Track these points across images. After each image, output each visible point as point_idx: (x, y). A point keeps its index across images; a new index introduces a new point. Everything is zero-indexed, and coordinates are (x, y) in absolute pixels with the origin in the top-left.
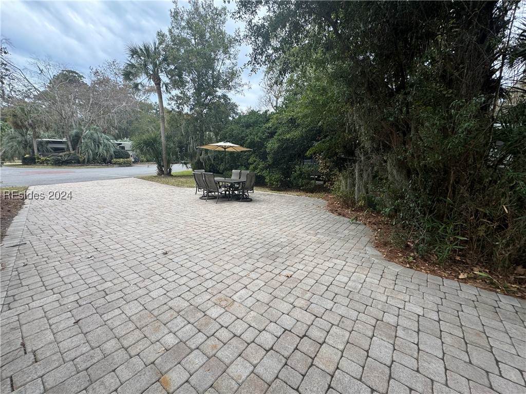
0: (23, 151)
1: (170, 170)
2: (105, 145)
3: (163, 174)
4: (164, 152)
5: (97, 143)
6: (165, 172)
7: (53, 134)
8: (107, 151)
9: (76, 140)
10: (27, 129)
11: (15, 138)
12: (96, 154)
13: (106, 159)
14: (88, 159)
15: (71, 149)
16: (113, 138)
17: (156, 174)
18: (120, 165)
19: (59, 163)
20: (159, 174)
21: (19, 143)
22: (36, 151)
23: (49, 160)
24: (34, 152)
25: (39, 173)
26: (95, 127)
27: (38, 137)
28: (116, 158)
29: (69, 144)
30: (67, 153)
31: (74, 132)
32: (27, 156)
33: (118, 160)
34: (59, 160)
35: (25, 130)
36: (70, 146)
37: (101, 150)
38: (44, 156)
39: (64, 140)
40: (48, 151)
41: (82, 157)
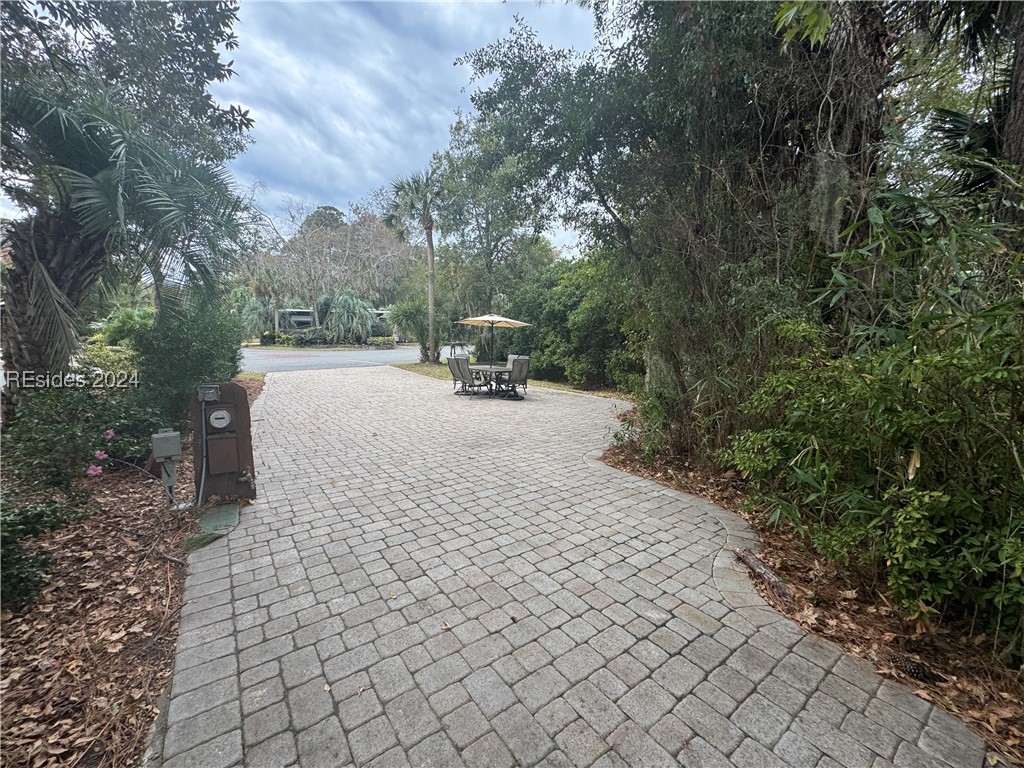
0: (262, 327)
1: (439, 354)
2: (361, 317)
3: (428, 360)
4: (431, 328)
5: (352, 314)
6: (431, 358)
7: (299, 301)
8: (363, 325)
9: (325, 310)
10: (270, 297)
11: (256, 309)
12: (348, 330)
13: (361, 338)
14: (338, 338)
15: (317, 323)
16: (371, 304)
17: (419, 361)
18: (378, 346)
19: (302, 343)
20: (422, 361)
21: (260, 315)
22: (277, 326)
23: (290, 339)
24: (274, 329)
25: (278, 356)
26: (350, 290)
27: (281, 307)
28: (373, 336)
29: (316, 315)
30: (312, 328)
31: (322, 299)
32: (267, 333)
33: (376, 339)
34: (302, 339)
35: (267, 298)
36: (317, 319)
37: (354, 324)
38: (285, 333)
39: (311, 310)
40: (291, 326)
41: (329, 335)
